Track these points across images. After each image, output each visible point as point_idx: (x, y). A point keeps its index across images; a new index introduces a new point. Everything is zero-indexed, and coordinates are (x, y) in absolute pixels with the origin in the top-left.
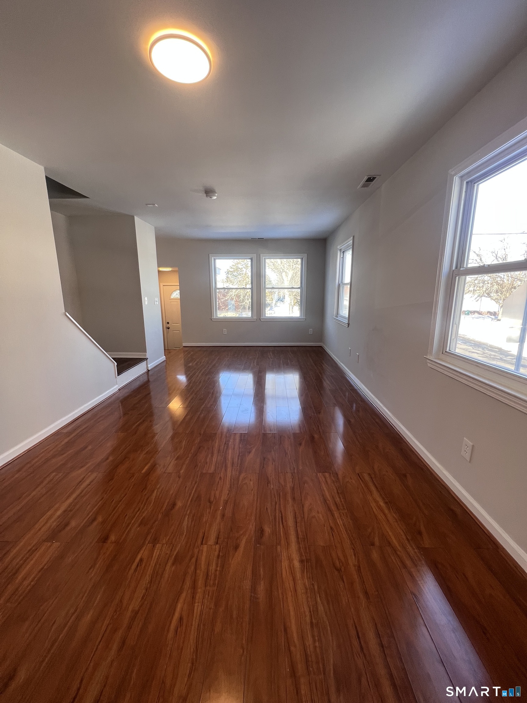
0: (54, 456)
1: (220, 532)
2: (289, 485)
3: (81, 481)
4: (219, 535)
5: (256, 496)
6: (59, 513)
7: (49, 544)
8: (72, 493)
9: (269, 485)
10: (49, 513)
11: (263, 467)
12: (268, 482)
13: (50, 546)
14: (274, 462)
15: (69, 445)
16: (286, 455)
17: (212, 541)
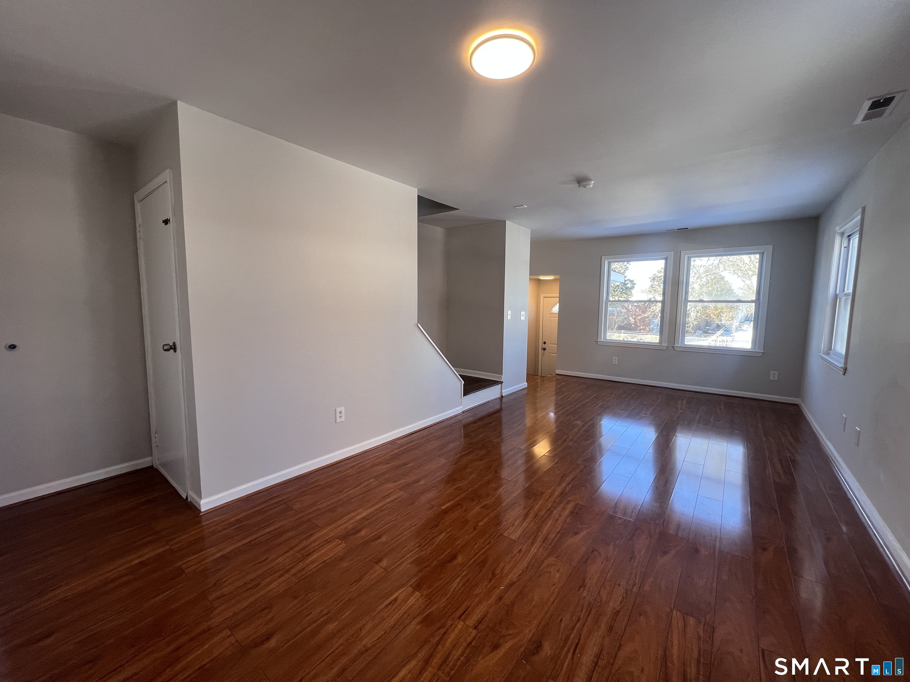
0: (381, 463)
1: (486, 616)
2: (614, 604)
3: (388, 495)
4: (483, 619)
5: (554, 596)
6: (359, 517)
7: (340, 542)
8: (377, 503)
9: (582, 589)
10: (352, 514)
11: (586, 562)
12: (583, 586)
13: (340, 544)
14: (607, 561)
15: (396, 456)
16: (631, 559)
17: (472, 621)
